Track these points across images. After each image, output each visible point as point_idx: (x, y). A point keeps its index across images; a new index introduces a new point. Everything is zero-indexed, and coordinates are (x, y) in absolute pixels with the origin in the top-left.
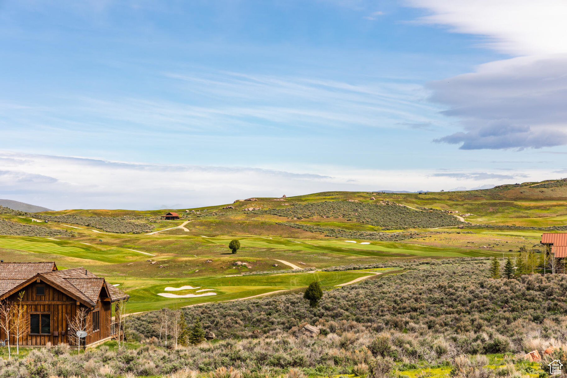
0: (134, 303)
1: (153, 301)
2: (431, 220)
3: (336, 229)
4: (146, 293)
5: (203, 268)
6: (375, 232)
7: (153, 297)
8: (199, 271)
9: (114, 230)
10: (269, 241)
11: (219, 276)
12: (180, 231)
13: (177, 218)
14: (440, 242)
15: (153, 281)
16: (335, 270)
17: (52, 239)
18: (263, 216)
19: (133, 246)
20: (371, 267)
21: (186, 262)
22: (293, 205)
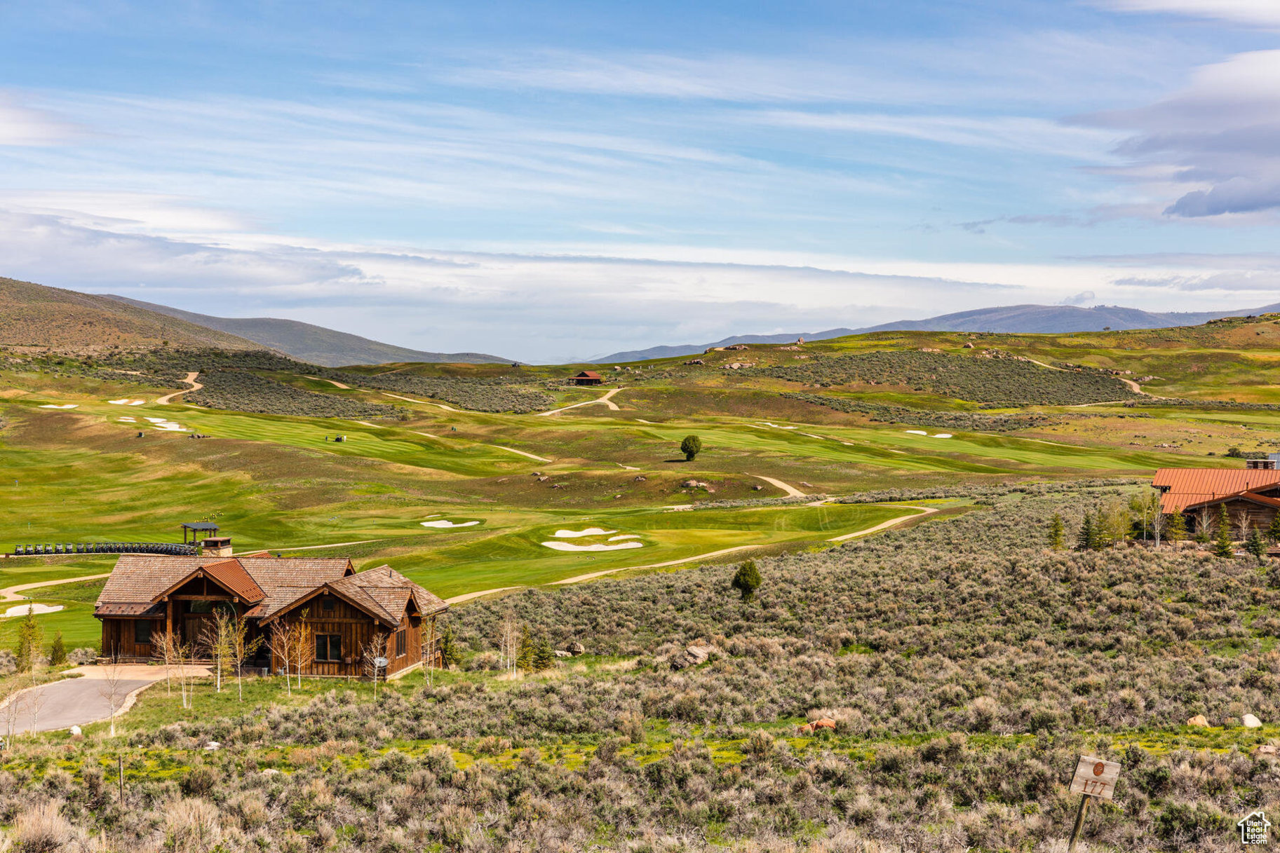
0: (499, 560)
1: (533, 556)
2: (1076, 389)
3: (892, 407)
4: (522, 541)
5: (630, 492)
6: (965, 413)
7: (533, 548)
8: (622, 496)
9: (479, 406)
10: (760, 433)
11: (656, 508)
12: (601, 410)
13: (598, 382)
14: (1085, 434)
15: (539, 515)
16: (857, 502)
17: (366, 424)
18: (756, 379)
19: (512, 441)
20: (921, 496)
21: (600, 478)
22: (816, 358)
